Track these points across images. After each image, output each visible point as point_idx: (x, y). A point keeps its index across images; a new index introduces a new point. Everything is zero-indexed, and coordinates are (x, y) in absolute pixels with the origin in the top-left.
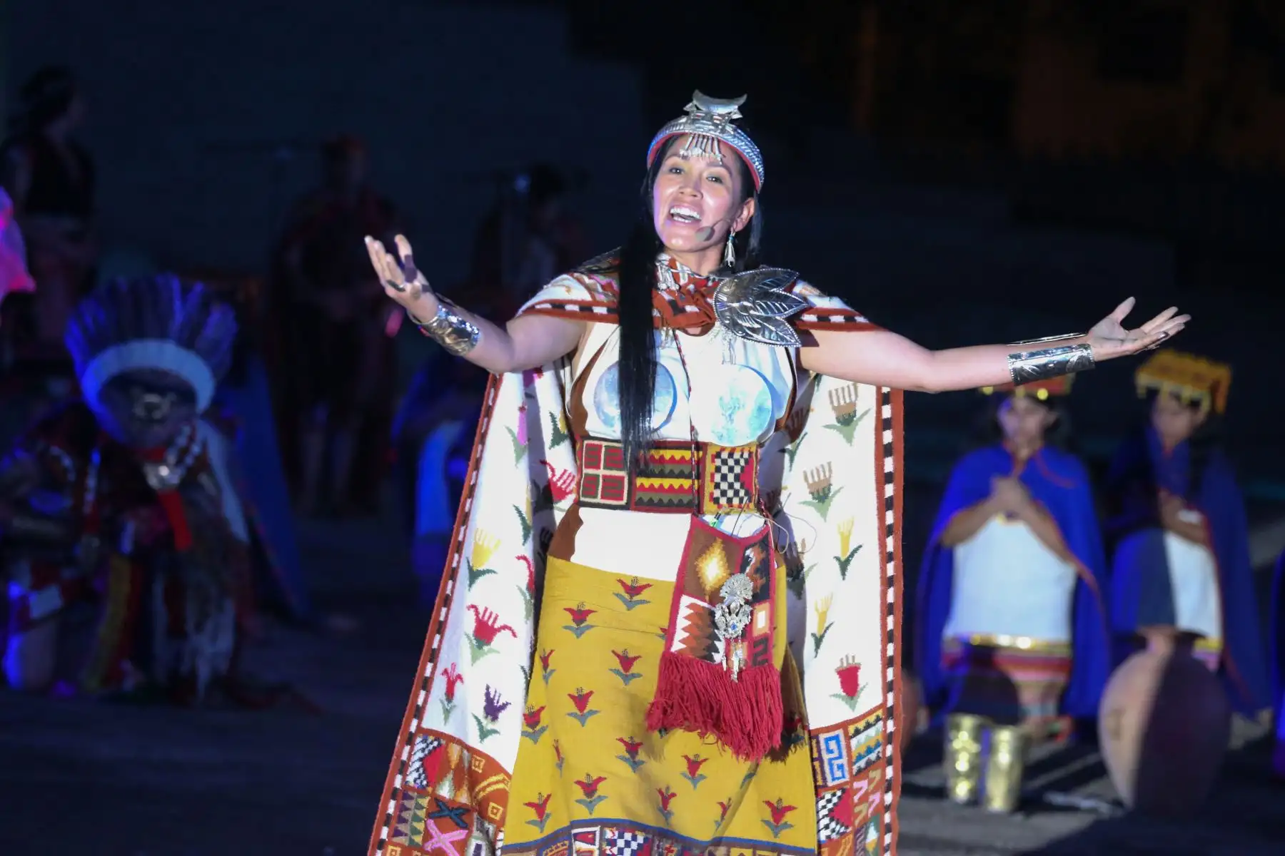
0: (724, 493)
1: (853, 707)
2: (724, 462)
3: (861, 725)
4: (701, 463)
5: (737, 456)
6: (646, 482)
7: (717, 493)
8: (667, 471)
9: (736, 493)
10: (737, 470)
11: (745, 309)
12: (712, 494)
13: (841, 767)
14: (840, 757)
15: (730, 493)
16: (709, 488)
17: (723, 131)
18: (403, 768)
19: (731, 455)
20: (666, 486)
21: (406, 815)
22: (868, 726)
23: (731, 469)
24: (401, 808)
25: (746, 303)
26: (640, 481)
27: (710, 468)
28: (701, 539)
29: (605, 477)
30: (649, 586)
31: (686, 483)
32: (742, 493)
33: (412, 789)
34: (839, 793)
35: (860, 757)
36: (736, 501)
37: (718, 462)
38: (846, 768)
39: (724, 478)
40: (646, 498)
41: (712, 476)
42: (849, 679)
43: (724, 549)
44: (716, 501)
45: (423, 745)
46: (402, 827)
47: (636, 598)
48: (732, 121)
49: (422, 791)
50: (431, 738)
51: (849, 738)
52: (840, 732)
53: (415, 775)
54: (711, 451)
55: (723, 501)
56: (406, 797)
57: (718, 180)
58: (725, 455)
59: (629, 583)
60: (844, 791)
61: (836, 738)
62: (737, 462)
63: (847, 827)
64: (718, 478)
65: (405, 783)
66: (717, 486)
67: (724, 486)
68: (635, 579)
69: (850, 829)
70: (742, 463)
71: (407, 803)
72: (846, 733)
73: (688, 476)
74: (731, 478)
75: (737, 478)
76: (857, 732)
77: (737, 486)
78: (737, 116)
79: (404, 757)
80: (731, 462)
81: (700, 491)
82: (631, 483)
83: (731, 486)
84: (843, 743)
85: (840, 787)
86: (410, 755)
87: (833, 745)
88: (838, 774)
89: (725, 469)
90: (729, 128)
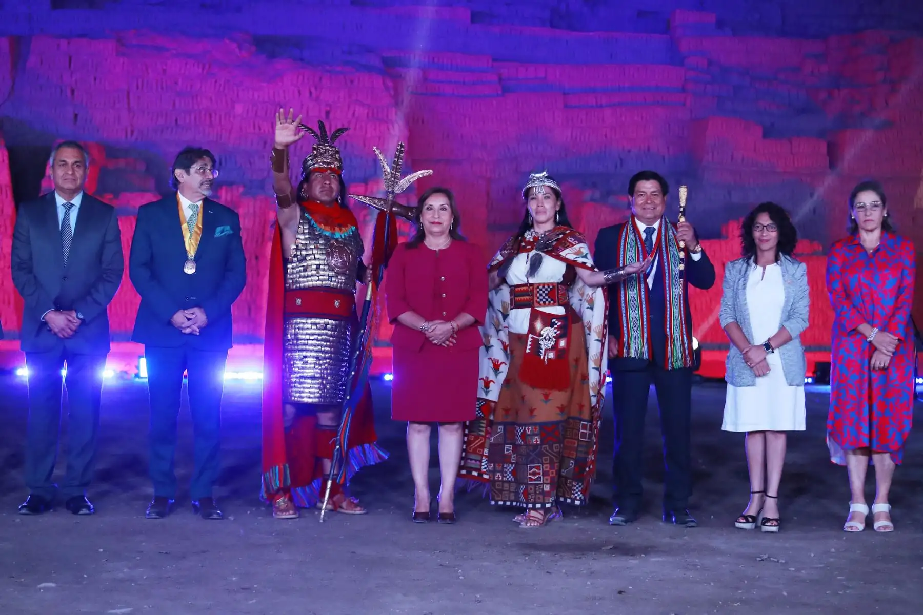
0: (541, 300)
4: (532, 291)
5: (547, 287)
7: (539, 300)
9: (547, 300)
10: (547, 292)
12: (537, 301)
15: (544, 300)
16: (535, 299)
17: (544, 182)
19: (543, 287)
20: (525, 299)
23: (544, 292)
26: (516, 298)
27: (535, 292)
28: (535, 315)
31: (528, 297)
32: (550, 300)
36: (548, 303)
37: (538, 290)
39: (541, 295)
40: (518, 304)
41: (536, 295)
43: (541, 319)
44: (539, 303)
45: (479, 403)
48: (546, 177)
49: (482, 418)
50: (481, 401)
54: (535, 286)
55: (542, 302)
57: (548, 198)
58: (541, 287)
64: (538, 295)
66: (538, 298)
67: (541, 298)
70: (549, 289)
73: (529, 295)
74: (544, 295)
75: (546, 295)
77: (547, 297)
78: (547, 175)
81: (533, 299)
82: (514, 300)
83: (544, 298)
89: (541, 292)
90: (546, 180)
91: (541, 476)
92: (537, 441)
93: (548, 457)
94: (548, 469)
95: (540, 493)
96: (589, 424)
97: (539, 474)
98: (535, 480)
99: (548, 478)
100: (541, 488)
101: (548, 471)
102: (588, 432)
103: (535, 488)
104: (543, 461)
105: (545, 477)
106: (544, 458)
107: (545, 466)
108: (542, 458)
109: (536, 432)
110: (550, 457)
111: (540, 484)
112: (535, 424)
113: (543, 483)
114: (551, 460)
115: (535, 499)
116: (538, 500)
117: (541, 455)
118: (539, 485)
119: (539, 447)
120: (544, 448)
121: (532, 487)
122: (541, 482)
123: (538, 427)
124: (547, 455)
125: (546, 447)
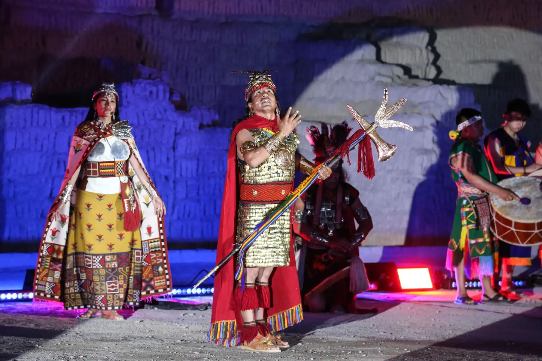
0: (119, 172)
1: (150, 237)
2: (119, 165)
3: (152, 241)
4: (114, 166)
5: (122, 163)
6: (102, 171)
8: (107, 168)
9: (122, 172)
10: (122, 167)
11: (119, 131)
12: (117, 173)
13: (147, 249)
14: (146, 247)
15: (121, 172)
16: (116, 171)
18: (42, 251)
19: (120, 163)
20: (107, 171)
21: (43, 261)
22: (154, 242)
23: (120, 167)
24: (42, 260)
25: (119, 130)
26: (101, 171)
29: (93, 171)
30: (104, 196)
31: (111, 170)
32: (123, 172)
33: (45, 256)
34: (146, 255)
35: (152, 248)
36: (122, 174)
38: (148, 250)
40: (103, 174)
42: (149, 230)
45: (46, 246)
46: (43, 264)
47: (101, 198)
49: (48, 256)
50: (48, 245)
51: (149, 243)
52: (147, 242)
53: (45, 253)
54: (116, 163)
55: (119, 174)
56: (44, 258)
57: (113, 102)
58: (119, 163)
59: (100, 195)
60: (147, 255)
61: (146, 243)
62: (122, 165)
63: (149, 264)
64: (118, 168)
65: (43, 255)
67: (119, 170)
68: (101, 194)
69: (150, 264)
70: (123, 165)
71: (43, 259)
72: (148, 242)
74: (121, 168)
75: (122, 168)
76: (151, 242)
79: (42, 249)
80: (120, 165)
81: (114, 172)
82: (99, 171)
83: (121, 170)
84: (147, 245)
85: (147, 254)
86: (43, 248)
87: (145, 244)
88: (146, 251)
89: (119, 167)
91: (118, 288)
92: (114, 265)
93: (123, 276)
94: (122, 284)
95: (117, 299)
96: (141, 251)
97: (116, 287)
98: (113, 291)
99: (122, 289)
100: (118, 296)
101: (123, 285)
102: (140, 257)
103: (113, 296)
104: (120, 278)
105: (121, 289)
106: (120, 276)
107: (120, 281)
108: (118, 276)
109: (114, 259)
110: (124, 276)
111: (117, 293)
112: (113, 254)
113: (119, 293)
114: (125, 277)
115: (113, 304)
116: (115, 304)
117: (118, 274)
118: (116, 295)
119: (116, 269)
120: (120, 270)
121: (111, 296)
122: (118, 292)
123: (116, 256)
124: (122, 274)
125: (121, 269)
